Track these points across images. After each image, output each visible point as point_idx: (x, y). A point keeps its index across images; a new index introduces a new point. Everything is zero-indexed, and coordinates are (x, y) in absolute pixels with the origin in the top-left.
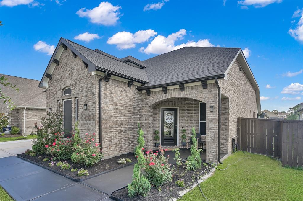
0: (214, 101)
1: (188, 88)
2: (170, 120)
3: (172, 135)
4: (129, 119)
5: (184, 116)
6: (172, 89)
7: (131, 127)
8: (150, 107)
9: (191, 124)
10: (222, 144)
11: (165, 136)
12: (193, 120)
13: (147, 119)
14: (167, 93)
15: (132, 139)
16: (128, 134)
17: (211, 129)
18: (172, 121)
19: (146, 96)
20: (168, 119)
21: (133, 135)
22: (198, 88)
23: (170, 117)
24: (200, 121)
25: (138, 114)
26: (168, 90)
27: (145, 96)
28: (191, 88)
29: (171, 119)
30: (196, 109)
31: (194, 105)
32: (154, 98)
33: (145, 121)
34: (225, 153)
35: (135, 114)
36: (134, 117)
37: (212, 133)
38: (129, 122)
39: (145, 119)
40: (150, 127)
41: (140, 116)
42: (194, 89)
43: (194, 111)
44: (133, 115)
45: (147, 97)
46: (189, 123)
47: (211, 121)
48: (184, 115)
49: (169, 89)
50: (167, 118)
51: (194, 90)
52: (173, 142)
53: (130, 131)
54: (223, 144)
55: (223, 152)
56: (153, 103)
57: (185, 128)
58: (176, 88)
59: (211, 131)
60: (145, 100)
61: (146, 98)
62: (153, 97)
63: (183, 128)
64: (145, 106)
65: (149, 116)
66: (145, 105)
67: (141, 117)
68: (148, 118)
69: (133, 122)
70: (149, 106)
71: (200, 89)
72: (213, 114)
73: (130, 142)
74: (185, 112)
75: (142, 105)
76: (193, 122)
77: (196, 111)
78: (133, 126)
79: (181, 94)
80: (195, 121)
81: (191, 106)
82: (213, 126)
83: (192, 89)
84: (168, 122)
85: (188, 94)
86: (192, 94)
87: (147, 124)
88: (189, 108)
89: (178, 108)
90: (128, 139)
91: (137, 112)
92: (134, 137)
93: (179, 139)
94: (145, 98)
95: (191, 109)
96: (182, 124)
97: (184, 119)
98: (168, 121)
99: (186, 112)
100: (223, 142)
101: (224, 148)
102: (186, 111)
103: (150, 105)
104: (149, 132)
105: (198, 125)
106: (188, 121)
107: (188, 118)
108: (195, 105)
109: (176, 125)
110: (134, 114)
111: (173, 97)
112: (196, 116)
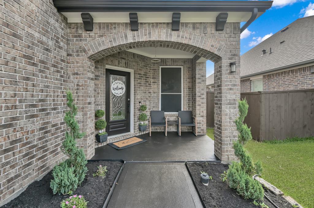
0: (234, 55)
1: (186, 26)
2: (120, 91)
3: (122, 117)
4: (28, 79)
5: (141, 86)
6: (149, 24)
7: (34, 106)
8: (91, 58)
9: (149, 97)
10: (198, 123)
11: (112, 118)
12: (152, 92)
13: (82, 86)
14: (137, 30)
15: (40, 139)
16: (22, 128)
17: (230, 104)
18: (123, 94)
19: (80, 31)
20: (117, 89)
21: (41, 129)
22: (205, 28)
23: (120, 86)
24: (161, 93)
25: (58, 71)
26: (139, 25)
27: (77, 31)
28: (191, 26)
29: (122, 88)
30: (156, 76)
31: (153, 70)
32: (104, 38)
33: (78, 89)
34: (203, 134)
35: (48, 69)
36: (46, 77)
37: (232, 110)
38: (26, 90)
39: (78, 85)
40: (89, 103)
41: (62, 76)
42: (198, 28)
43: (153, 78)
44: (41, 71)
45: (84, 34)
46: (148, 95)
47: (231, 89)
48: (140, 83)
49: (141, 23)
50: (115, 87)
51: (198, 31)
52: (125, 128)
53: (33, 116)
54: (200, 123)
55: (200, 134)
56: (101, 49)
57: (143, 103)
58: (161, 23)
59: (230, 107)
60: (77, 40)
61: (80, 36)
62: (101, 36)
63: (140, 104)
64: (78, 55)
65: (89, 78)
66: (77, 52)
67: (64, 81)
68: (85, 82)
69: (42, 91)
70: (89, 55)
71: (211, 30)
72: (234, 77)
73: (32, 152)
74: (141, 79)
75: (67, 51)
76: (151, 95)
77: (155, 78)
78: (41, 101)
79: (171, 35)
80: (154, 93)
81: (149, 71)
82: (234, 97)
83: (194, 28)
84: (116, 95)
85: (186, 38)
86: (194, 38)
87: (83, 96)
88: (147, 73)
89: (131, 71)
90: (24, 145)
91: (54, 66)
92: (46, 132)
93: (135, 122)
94: (76, 37)
95: (149, 76)
96: (139, 98)
97: (142, 90)
98: (116, 91)
99: (144, 79)
100: (200, 121)
101: (200, 128)
102: (143, 77)
103: (91, 53)
104: (88, 116)
105: (159, 99)
106: (145, 93)
107: (146, 88)
108: (155, 70)
109: (129, 99)
110: (45, 67)
111: (152, 39)
112: (156, 86)
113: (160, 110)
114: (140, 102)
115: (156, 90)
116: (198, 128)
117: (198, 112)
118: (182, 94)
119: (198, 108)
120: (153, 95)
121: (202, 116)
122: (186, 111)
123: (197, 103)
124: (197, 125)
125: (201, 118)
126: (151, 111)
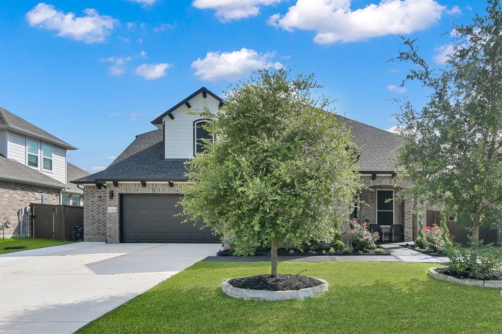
5: (364, 205)
9: (369, 213)
12: (370, 209)
24: (378, 210)
30: (373, 197)
31: (371, 192)
43: (371, 199)
77: (373, 199)
80: (372, 210)
81: (369, 194)
88: (367, 195)
95: (369, 197)
96: (363, 214)
97: (364, 208)
102: (365, 198)
105: (376, 215)
106: (366, 210)
107: (367, 207)
108: (373, 192)
109: (356, 215)
111: (383, 184)
112: (373, 205)
113: (377, 223)
114: (363, 217)
115: (373, 208)
116: (407, 236)
117: (406, 224)
118: (394, 211)
119: (406, 221)
120: (371, 212)
121: (409, 228)
122: (397, 225)
123: (406, 218)
124: (406, 235)
125: (409, 229)
126: (370, 225)
